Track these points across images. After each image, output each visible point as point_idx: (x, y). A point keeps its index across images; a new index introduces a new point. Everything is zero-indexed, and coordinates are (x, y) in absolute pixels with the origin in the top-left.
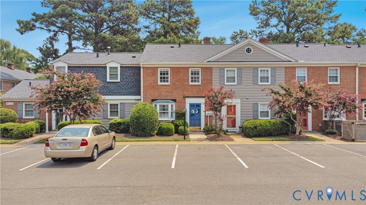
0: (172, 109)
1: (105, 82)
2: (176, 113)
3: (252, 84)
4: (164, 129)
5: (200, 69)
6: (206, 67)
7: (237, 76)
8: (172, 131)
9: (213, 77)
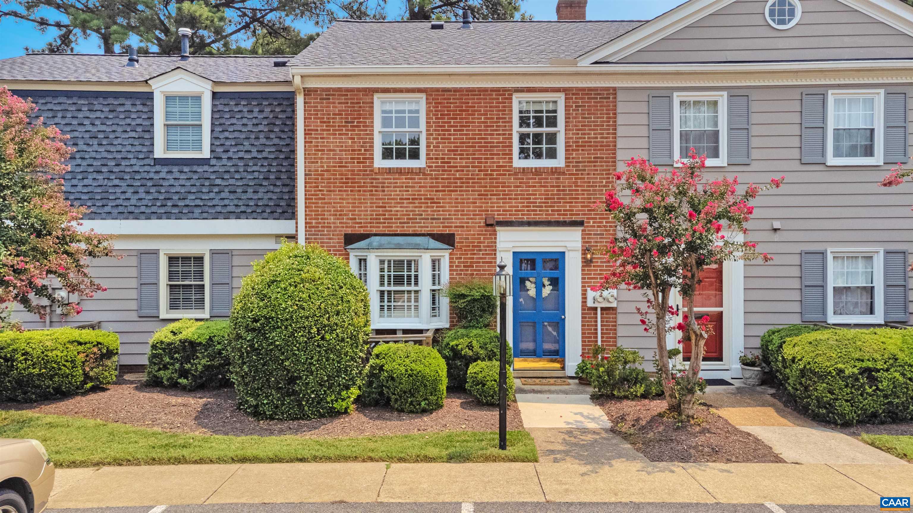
0: (435, 279)
1: (147, 161)
2: (456, 297)
3: (796, 166)
4: (393, 379)
5: (561, 98)
6: (590, 89)
7: (731, 129)
8: (435, 390)
9: (621, 131)
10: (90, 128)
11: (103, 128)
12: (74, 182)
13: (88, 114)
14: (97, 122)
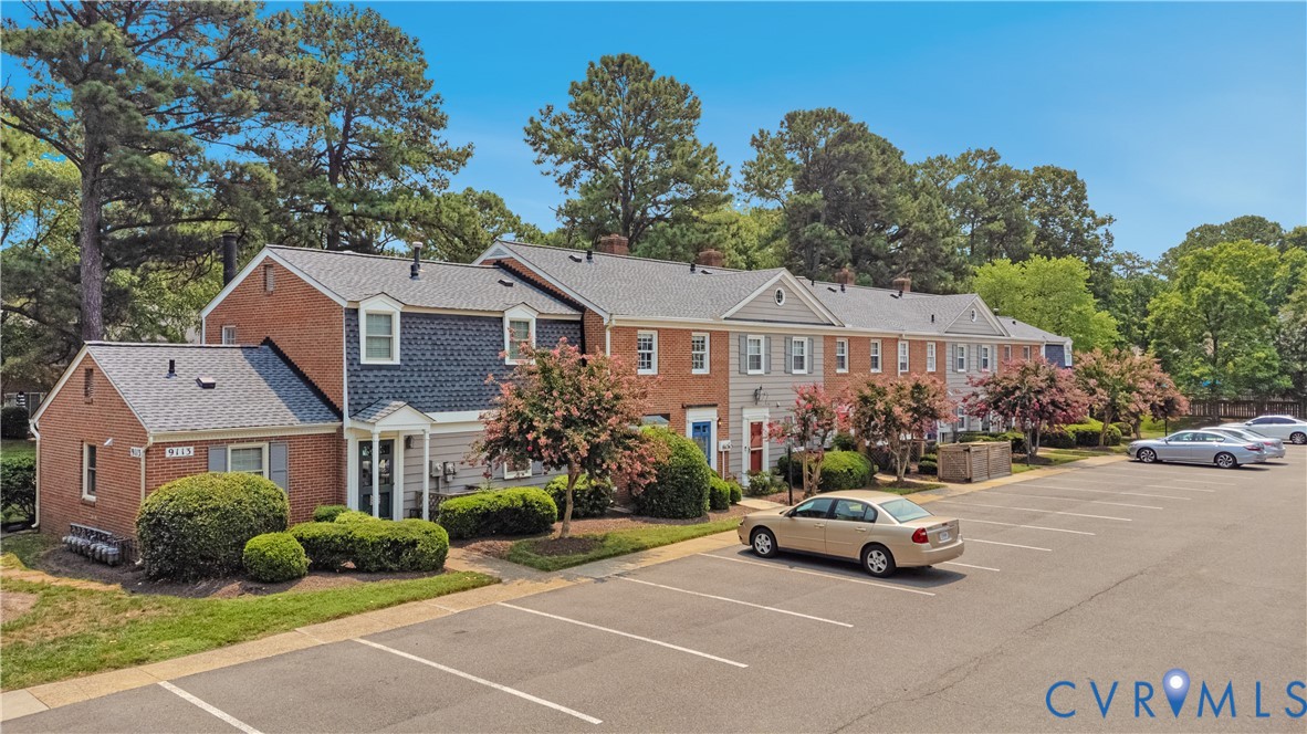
1: (501, 367)
3: (783, 373)
6: (719, 331)
7: (765, 355)
9: (730, 355)
10: (467, 343)
11: (474, 343)
12: (461, 383)
13: (465, 332)
14: (470, 338)
